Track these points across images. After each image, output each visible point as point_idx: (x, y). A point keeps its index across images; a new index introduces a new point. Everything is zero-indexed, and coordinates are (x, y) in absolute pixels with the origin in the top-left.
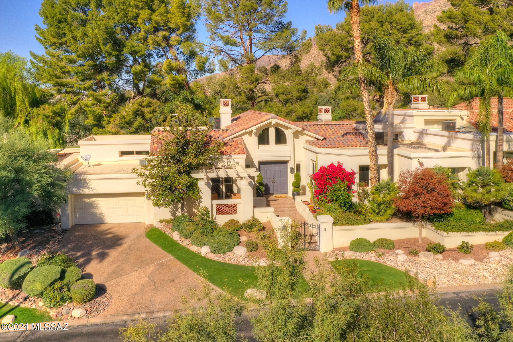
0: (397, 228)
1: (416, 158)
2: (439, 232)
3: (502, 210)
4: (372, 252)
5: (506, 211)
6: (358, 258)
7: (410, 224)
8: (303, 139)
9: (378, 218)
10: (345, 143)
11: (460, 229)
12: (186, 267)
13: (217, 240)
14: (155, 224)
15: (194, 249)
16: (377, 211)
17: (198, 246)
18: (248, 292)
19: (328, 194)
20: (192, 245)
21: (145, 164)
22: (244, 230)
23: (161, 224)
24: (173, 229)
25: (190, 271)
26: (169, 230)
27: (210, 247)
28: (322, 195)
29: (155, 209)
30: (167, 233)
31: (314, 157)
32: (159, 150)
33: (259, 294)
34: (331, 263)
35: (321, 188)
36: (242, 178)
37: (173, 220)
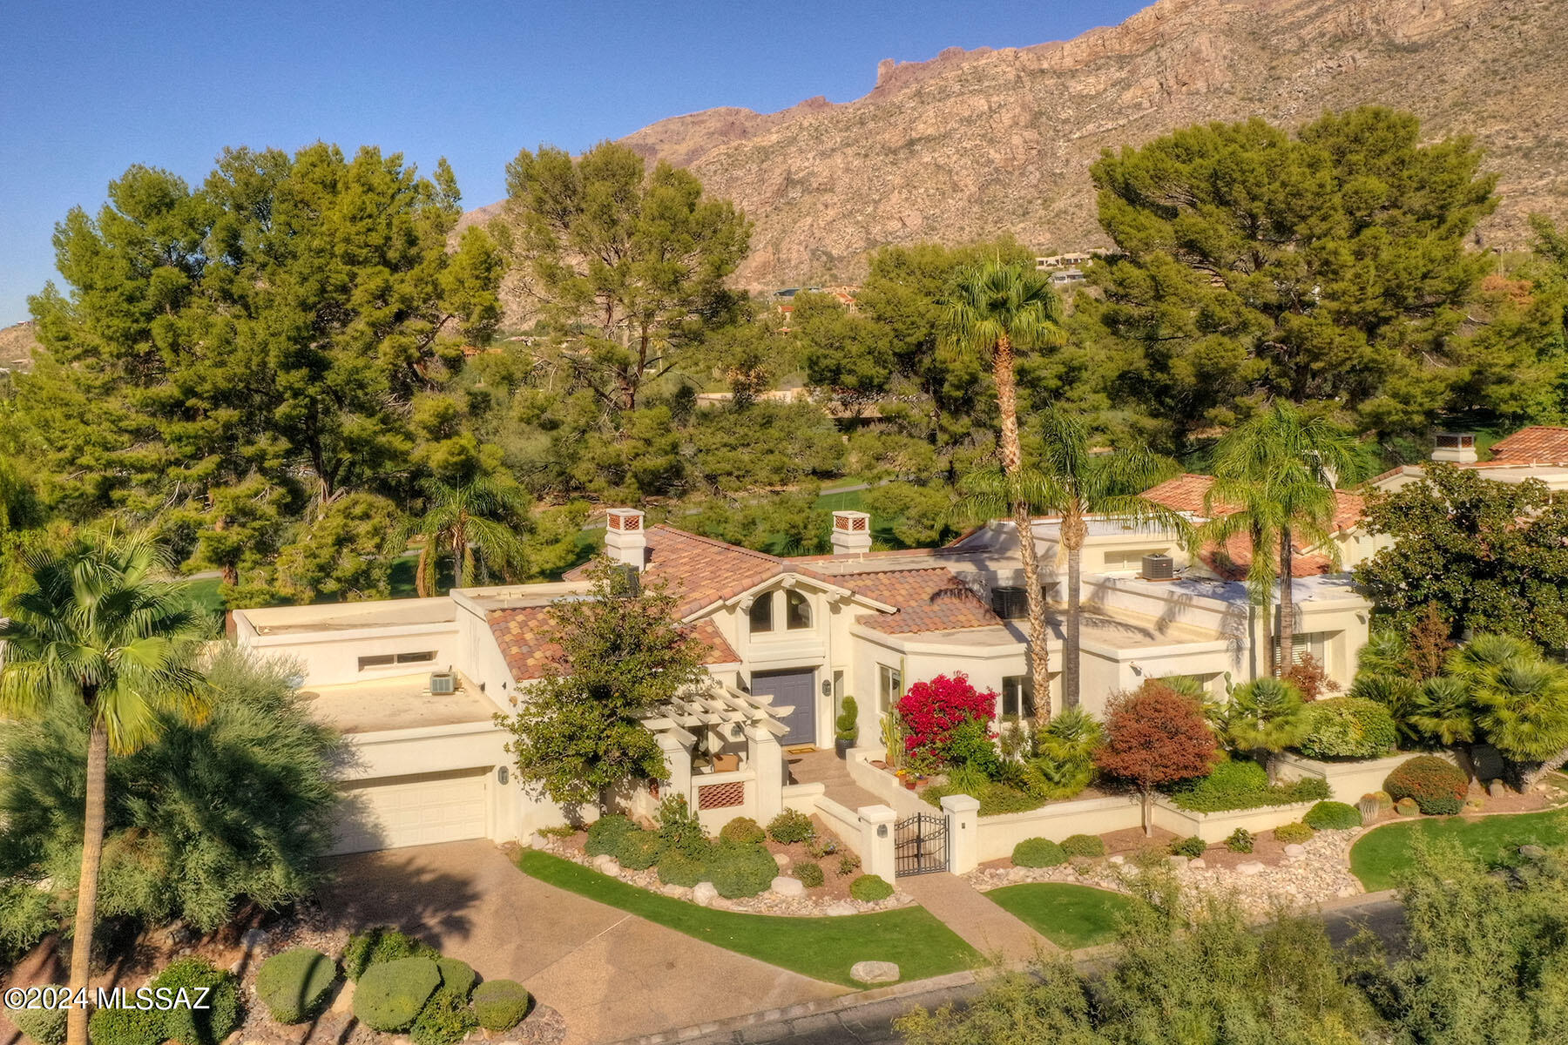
0: (1099, 810)
1: (1125, 660)
2: (1187, 812)
3: (1295, 757)
4: (1064, 865)
5: (1305, 761)
6: (1040, 880)
7: (1123, 801)
8: (850, 612)
9: (1059, 792)
10: (945, 619)
11: (1225, 803)
12: (680, 934)
13: (731, 869)
14: (525, 841)
15: (675, 891)
16: (1057, 778)
17: (684, 884)
18: (860, 970)
19: (939, 744)
20: (665, 883)
21: (448, 689)
22: (769, 841)
23: (545, 841)
24: (591, 850)
25: (696, 941)
26: (576, 852)
27: (715, 885)
28: (924, 745)
29: (527, 806)
30: (575, 860)
31: (892, 660)
32: (530, 662)
33: (888, 970)
34: (988, 895)
35: (924, 733)
36: (754, 723)
37: (572, 828)
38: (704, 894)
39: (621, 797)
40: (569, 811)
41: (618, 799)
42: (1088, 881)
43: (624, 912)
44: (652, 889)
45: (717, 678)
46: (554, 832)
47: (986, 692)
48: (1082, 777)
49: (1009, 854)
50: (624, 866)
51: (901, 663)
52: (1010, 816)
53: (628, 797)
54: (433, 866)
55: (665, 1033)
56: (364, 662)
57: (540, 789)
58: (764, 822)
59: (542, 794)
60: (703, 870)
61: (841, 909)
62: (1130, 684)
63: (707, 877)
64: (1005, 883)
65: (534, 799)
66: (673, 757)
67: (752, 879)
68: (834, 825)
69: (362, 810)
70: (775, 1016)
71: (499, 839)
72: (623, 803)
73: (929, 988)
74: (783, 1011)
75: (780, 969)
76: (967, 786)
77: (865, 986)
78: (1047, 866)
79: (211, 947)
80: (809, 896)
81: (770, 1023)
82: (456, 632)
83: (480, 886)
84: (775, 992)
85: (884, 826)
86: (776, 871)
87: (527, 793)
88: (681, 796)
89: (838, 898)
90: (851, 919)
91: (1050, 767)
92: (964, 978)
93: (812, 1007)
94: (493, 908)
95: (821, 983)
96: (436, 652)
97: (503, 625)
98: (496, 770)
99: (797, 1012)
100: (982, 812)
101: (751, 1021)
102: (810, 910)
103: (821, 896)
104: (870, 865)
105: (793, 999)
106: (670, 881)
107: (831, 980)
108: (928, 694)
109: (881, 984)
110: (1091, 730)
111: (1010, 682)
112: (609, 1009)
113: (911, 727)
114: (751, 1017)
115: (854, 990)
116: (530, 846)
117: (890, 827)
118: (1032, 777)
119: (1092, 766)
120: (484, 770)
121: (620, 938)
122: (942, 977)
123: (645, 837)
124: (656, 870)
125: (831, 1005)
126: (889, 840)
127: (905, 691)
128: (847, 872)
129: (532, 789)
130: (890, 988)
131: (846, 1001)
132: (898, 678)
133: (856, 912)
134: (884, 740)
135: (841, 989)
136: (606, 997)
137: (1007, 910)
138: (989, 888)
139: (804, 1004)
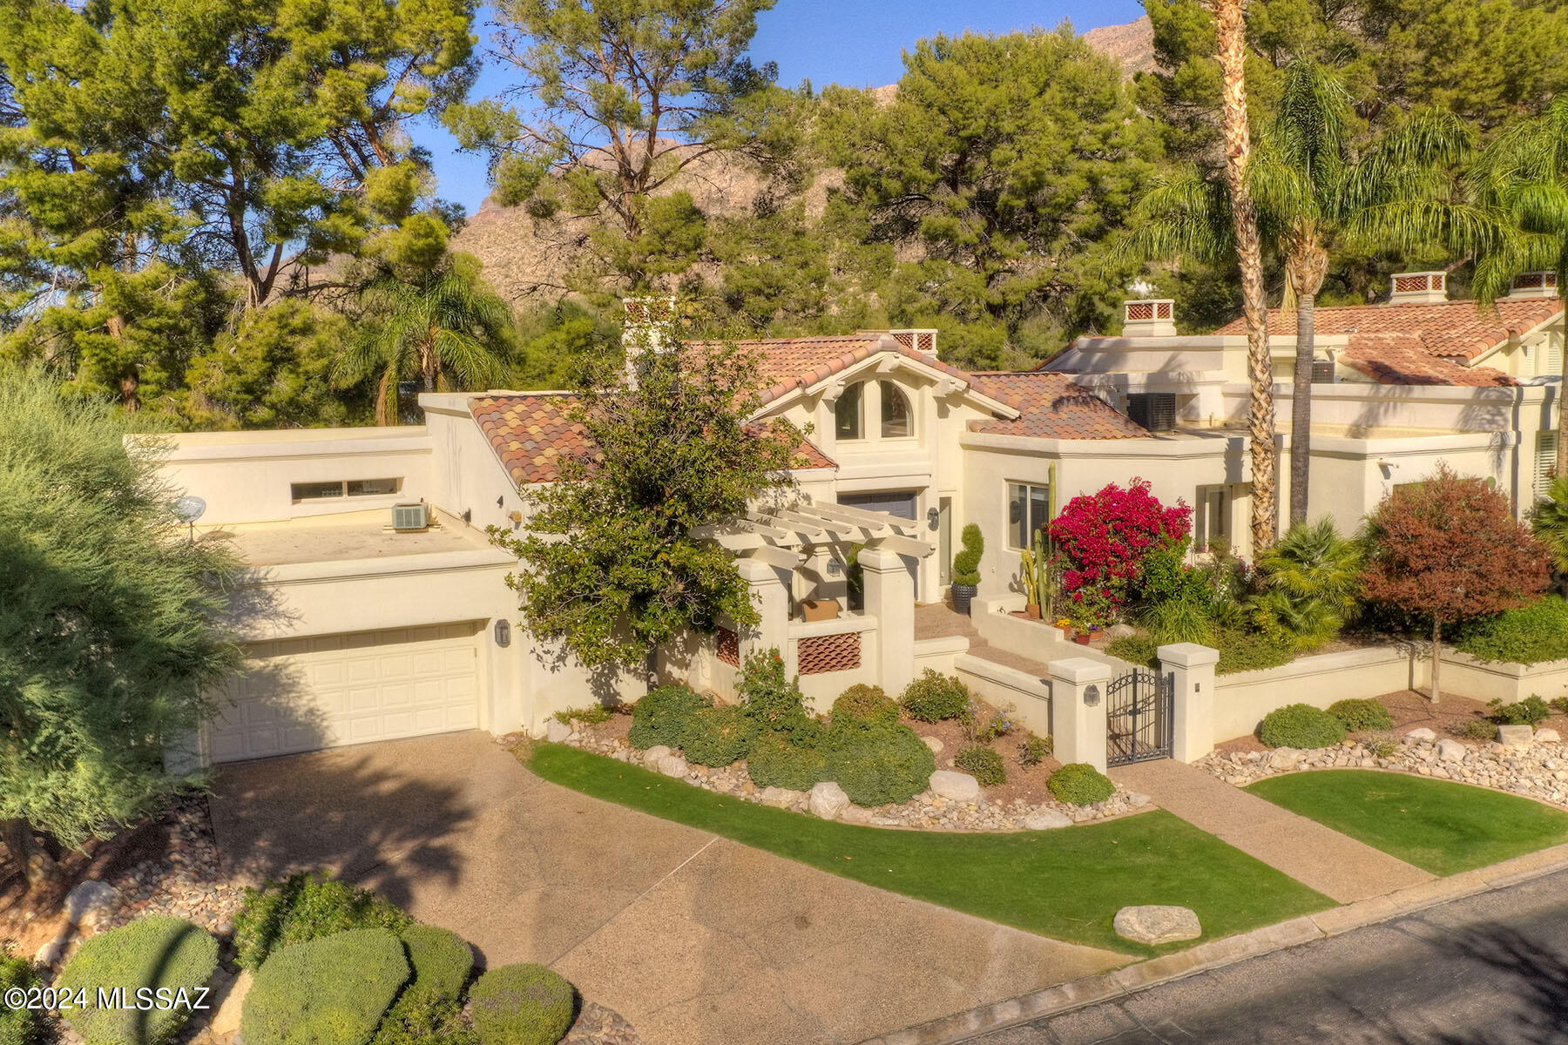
8: (962, 415)
12: (805, 866)
13: (867, 760)
14: (538, 730)
15: (780, 798)
16: (1297, 618)
17: (794, 787)
18: (1132, 921)
19: (1115, 581)
20: (762, 786)
21: (418, 523)
22: (905, 718)
23: (567, 729)
24: (638, 741)
25: (832, 878)
26: (616, 743)
27: (843, 787)
28: (1093, 584)
29: (540, 676)
30: (615, 756)
31: (1034, 471)
32: (539, 461)
33: (1178, 921)
34: (1253, 789)
35: (1095, 564)
36: (872, 543)
37: (605, 709)
38: (827, 800)
39: (674, 664)
40: (601, 685)
41: (669, 667)
42: (1396, 765)
43: (707, 834)
44: (742, 795)
45: (804, 489)
46: (578, 715)
49: (1250, 730)
50: (694, 762)
51: (1050, 471)
52: (1253, 674)
53: (684, 665)
54: (399, 769)
56: (301, 492)
57: (557, 651)
58: (895, 689)
59: (561, 658)
60: (822, 764)
61: (1049, 818)
63: (831, 774)
64: (1268, 773)
65: (548, 666)
66: (764, 591)
67: (903, 774)
68: (994, 696)
69: (290, 687)
70: (1009, 1013)
71: (498, 730)
72: (676, 672)
73: (1254, 949)
74: (1024, 1001)
75: (990, 923)
76: (1186, 631)
77: (1149, 951)
78: (1323, 744)
80: (991, 800)
81: (1008, 1027)
82: (428, 451)
83: (473, 797)
84: (996, 965)
85: (1092, 688)
86: (929, 764)
87: (539, 658)
88: (775, 653)
89: (1034, 800)
90: (1067, 831)
91: (1284, 603)
92: (1303, 931)
93: (1070, 992)
94: (496, 832)
95: (1067, 946)
96: (401, 479)
97: (495, 416)
98: (492, 626)
99: (1047, 1003)
100: (1221, 669)
101: (973, 1024)
102: (996, 821)
103: (1009, 799)
104: (1072, 748)
105: (1032, 981)
106: (772, 782)
107: (1084, 940)
108: (1096, 511)
109: (1174, 947)
110: (1343, 552)
111: (1203, 492)
112: (714, 1008)
113: (1073, 559)
114: (971, 1017)
115: (1130, 958)
116: (545, 739)
117: (1102, 689)
118: (1265, 618)
119: (1348, 601)
120: (473, 626)
121: (708, 875)
122: (1267, 929)
123: (727, 714)
124: (744, 766)
125: (1103, 988)
126: (1100, 710)
127: (1056, 512)
128: (1035, 762)
129: (547, 652)
130: (1189, 953)
131: (1126, 980)
132: (1040, 497)
133: (1069, 823)
134: (1016, 587)
135: (1110, 956)
136: (704, 985)
137: (1299, 813)
138: (1250, 780)
139: (1054, 987)
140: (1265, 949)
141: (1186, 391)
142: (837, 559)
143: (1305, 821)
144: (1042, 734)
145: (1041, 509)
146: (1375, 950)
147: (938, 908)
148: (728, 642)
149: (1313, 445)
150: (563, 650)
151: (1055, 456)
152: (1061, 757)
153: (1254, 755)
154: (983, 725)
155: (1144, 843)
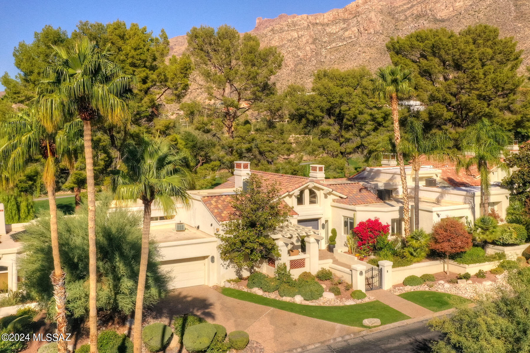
0: (430, 266)
1: (435, 211)
2: (462, 265)
3: (492, 246)
4: (423, 284)
5: (496, 246)
6: (416, 290)
7: (437, 262)
8: (330, 198)
9: (416, 259)
10: (363, 200)
11: (475, 262)
12: (294, 314)
13: (308, 289)
14: (222, 285)
15: (287, 299)
16: (415, 254)
17: (290, 296)
18: (366, 322)
19: (370, 244)
20: (282, 296)
22: (316, 280)
23: (230, 284)
24: (250, 286)
25: (301, 316)
26: (244, 287)
27: (302, 296)
28: (365, 245)
29: (223, 270)
30: (244, 290)
31: (350, 214)
32: (223, 215)
33: (377, 321)
34: (399, 295)
35: (365, 240)
36: (308, 236)
37: (239, 279)
38: (298, 299)
39: (256, 267)
40: (238, 272)
43: (270, 307)
44: (277, 299)
45: (290, 221)
46: (233, 281)
47: (386, 225)
48: (423, 254)
49: (402, 282)
50: (265, 291)
51: (354, 215)
52: (402, 268)
53: (259, 267)
54: (190, 294)
55: (302, 347)
57: (227, 264)
58: (314, 272)
59: (228, 266)
60: (297, 291)
61: (350, 302)
62: (436, 220)
63: (299, 293)
64: (404, 292)
65: (225, 268)
66: (282, 248)
67: (316, 293)
68: (338, 274)
70: (340, 339)
71: (211, 285)
72: (257, 269)
73: (392, 327)
74: (342, 337)
75: (336, 324)
76: (386, 257)
77: (369, 327)
78: (418, 285)
79: (113, 326)
80: (337, 298)
81: (339, 342)
83: (211, 301)
84: (337, 331)
85: (362, 272)
86: (323, 291)
87: (223, 266)
88: (284, 264)
89: (347, 299)
90: (354, 305)
91: (412, 250)
92: (403, 323)
93: (352, 335)
94: (219, 308)
95: (352, 327)
96: (175, 216)
97: (209, 202)
98: (210, 258)
99: (347, 337)
100: (394, 267)
101: (332, 341)
102: (338, 303)
103: (342, 298)
104: (357, 287)
105: (345, 333)
106: (285, 295)
107: (356, 326)
108: (366, 226)
109: (375, 327)
110: (426, 237)
111: (393, 221)
112: (277, 340)
113: (360, 238)
114: (331, 340)
115: (365, 329)
116: (224, 287)
117: (364, 272)
118: (407, 254)
119: (427, 249)
120: (204, 258)
121: (272, 316)
122: (395, 323)
123: (272, 280)
124: (277, 292)
125: (359, 335)
126: (363, 277)
127: (356, 225)
128: (348, 290)
129: (225, 264)
130: (378, 328)
131: (364, 333)
132: (352, 221)
133: (355, 303)
134: (346, 245)
135: (361, 329)
136: (275, 336)
137: (408, 300)
138: (399, 294)
139: (349, 335)
140: (394, 327)
141: (395, 187)
142: (298, 239)
143: (410, 302)
144: (350, 283)
145: (352, 224)
146: (417, 326)
147: (325, 321)
148: (272, 261)
149: (419, 208)
150: (229, 264)
151: (355, 211)
152: (354, 288)
153: (401, 288)
154: (336, 281)
155: (372, 307)
